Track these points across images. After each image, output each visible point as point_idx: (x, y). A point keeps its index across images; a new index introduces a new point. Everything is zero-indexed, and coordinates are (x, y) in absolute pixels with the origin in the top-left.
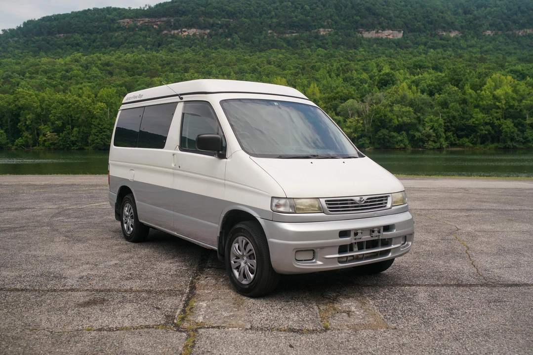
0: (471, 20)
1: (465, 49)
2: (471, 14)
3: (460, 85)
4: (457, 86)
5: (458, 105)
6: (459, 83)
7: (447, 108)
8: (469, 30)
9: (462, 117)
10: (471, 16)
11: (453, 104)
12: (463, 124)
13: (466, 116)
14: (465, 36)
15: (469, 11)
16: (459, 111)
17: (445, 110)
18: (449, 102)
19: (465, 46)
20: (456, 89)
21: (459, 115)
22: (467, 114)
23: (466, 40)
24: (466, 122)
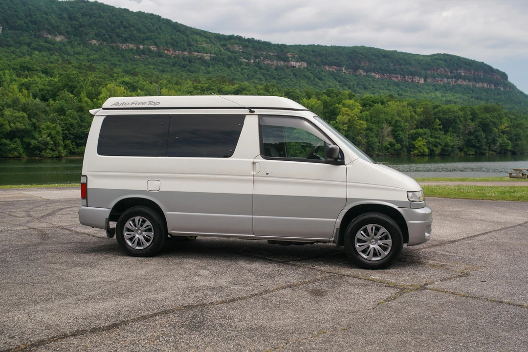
0: (77, 26)
1: (71, 55)
2: (76, 21)
3: (74, 92)
4: (72, 92)
5: (75, 112)
6: (73, 90)
7: (65, 115)
8: (75, 36)
9: (80, 125)
10: (77, 23)
11: (70, 111)
12: (82, 132)
13: (83, 124)
14: (71, 42)
15: (75, 17)
16: (76, 119)
17: (62, 117)
18: (66, 109)
19: (72, 53)
20: (72, 96)
21: (77, 123)
22: (85, 122)
23: (72, 47)
24: (85, 131)
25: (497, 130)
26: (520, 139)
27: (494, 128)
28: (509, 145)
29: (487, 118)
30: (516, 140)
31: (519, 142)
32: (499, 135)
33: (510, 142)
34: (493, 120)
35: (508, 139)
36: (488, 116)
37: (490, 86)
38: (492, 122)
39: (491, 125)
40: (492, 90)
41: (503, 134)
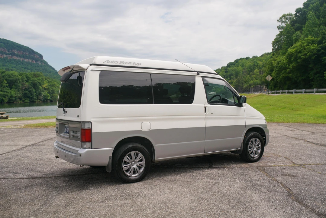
25: (41, 88)
26: (54, 93)
27: (40, 87)
28: (48, 97)
29: (36, 80)
30: (52, 94)
31: (54, 95)
32: (43, 90)
33: (49, 95)
34: (39, 82)
35: (48, 93)
36: (36, 79)
37: (33, 61)
38: (38, 83)
39: (38, 84)
40: (34, 64)
41: (45, 90)
